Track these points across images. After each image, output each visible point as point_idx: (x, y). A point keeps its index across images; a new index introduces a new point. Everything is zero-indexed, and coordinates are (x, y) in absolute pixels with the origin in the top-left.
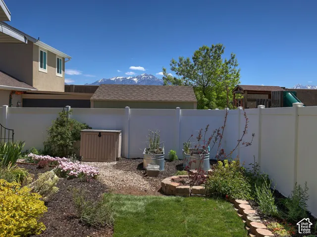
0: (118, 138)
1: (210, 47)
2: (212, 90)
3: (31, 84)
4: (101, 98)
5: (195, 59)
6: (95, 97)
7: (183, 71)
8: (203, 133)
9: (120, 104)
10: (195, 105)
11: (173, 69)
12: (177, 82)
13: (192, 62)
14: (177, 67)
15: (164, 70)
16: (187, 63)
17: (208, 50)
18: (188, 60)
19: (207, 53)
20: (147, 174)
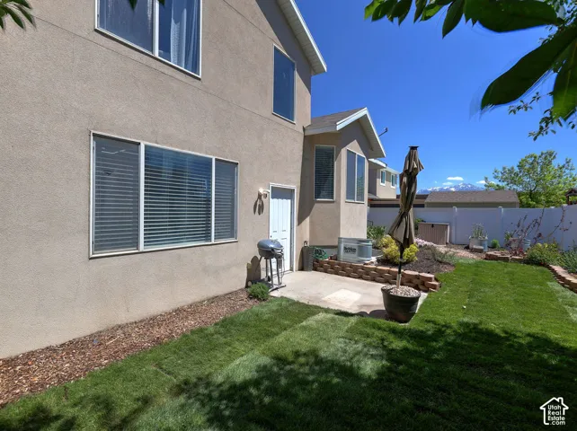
0: (447, 228)
1: (538, 154)
2: (540, 194)
3: (375, 194)
4: (432, 201)
5: (521, 166)
6: (428, 200)
7: (507, 178)
8: (522, 221)
9: (449, 205)
10: (518, 205)
11: (496, 177)
12: (499, 188)
13: (517, 170)
14: (500, 175)
15: (486, 179)
16: (511, 171)
17: (535, 157)
18: (513, 168)
19: (534, 161)
20: (473, 251)
